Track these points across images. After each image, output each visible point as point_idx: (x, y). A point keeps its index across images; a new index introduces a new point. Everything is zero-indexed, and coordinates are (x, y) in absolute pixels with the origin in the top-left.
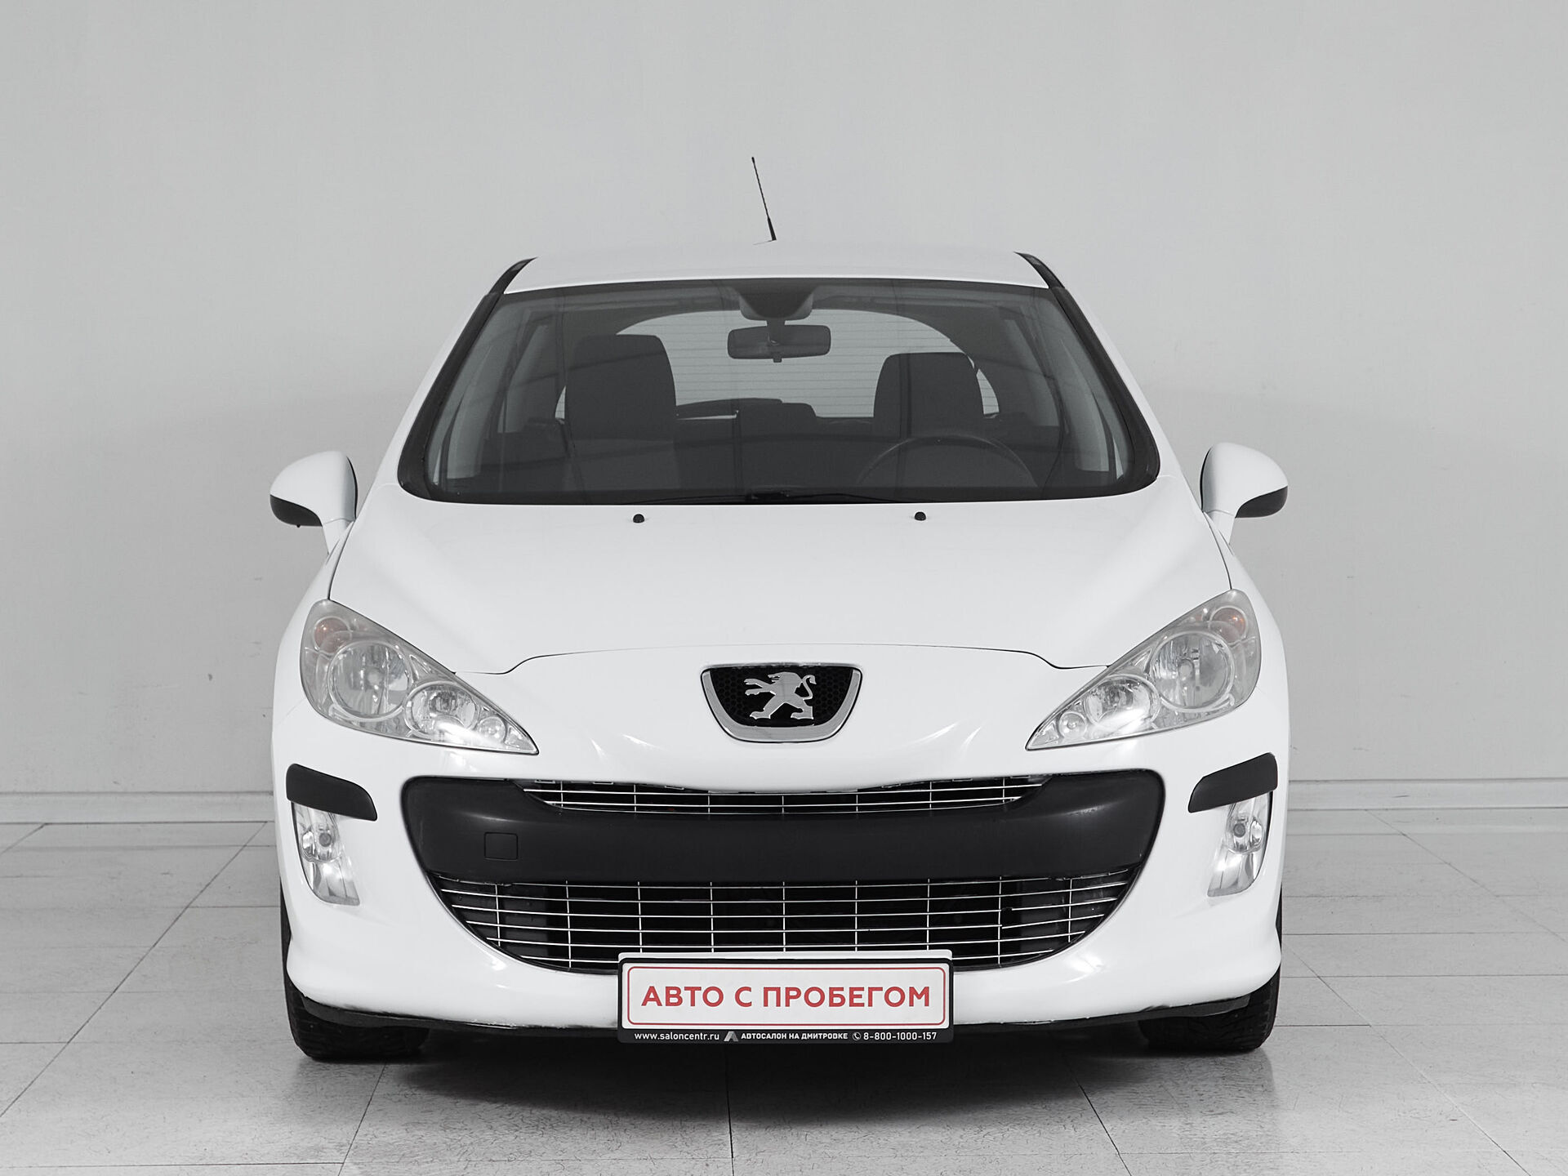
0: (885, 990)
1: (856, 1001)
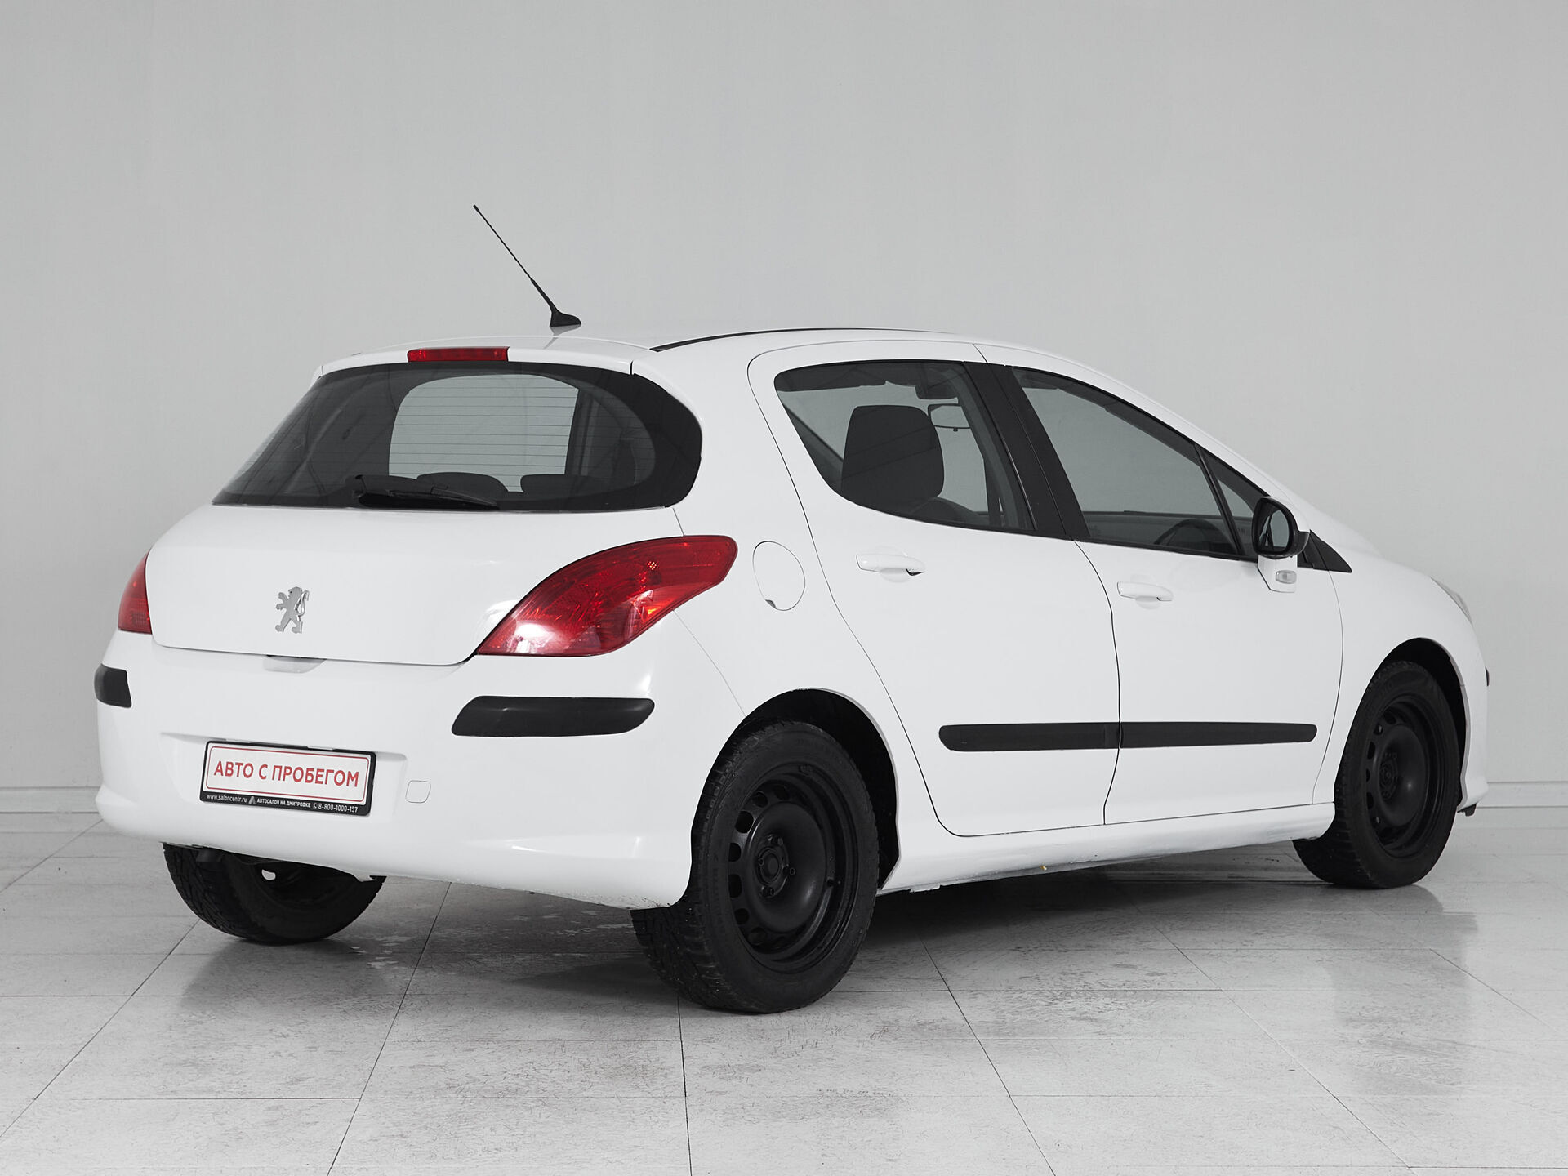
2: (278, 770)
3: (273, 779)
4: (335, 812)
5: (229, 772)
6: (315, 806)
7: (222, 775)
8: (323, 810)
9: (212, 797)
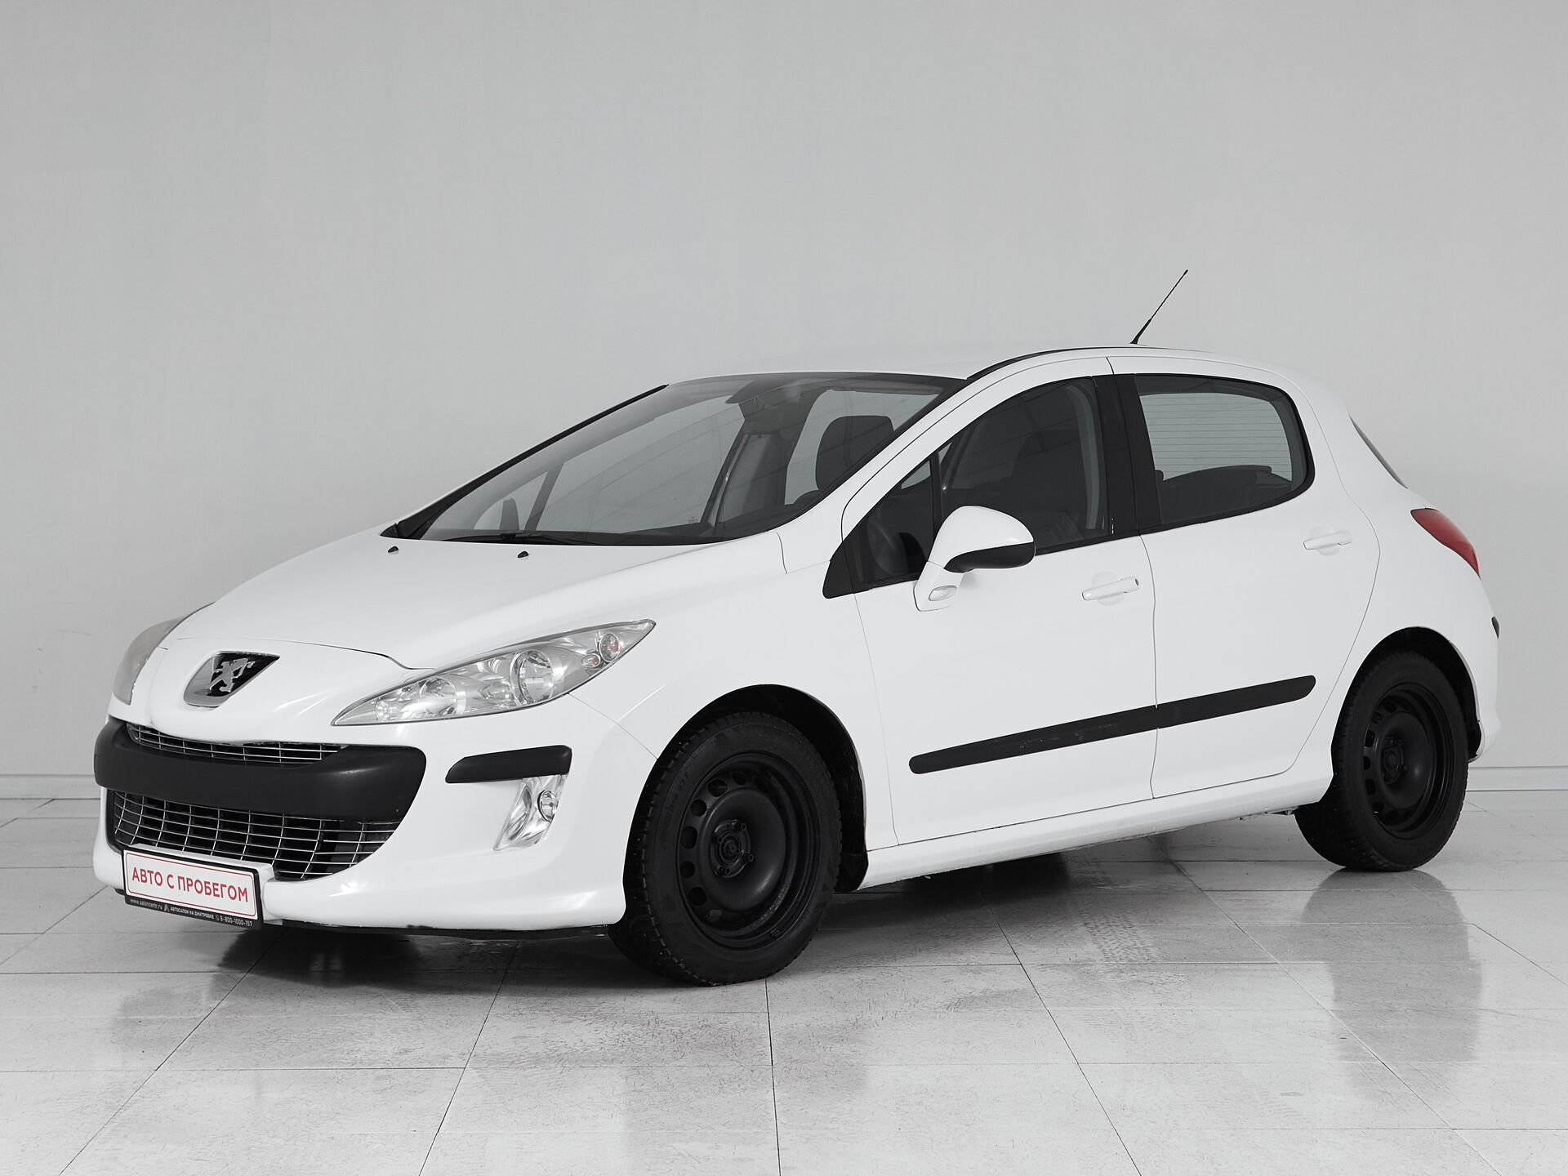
0: (228, 886)
1: (216, 892)
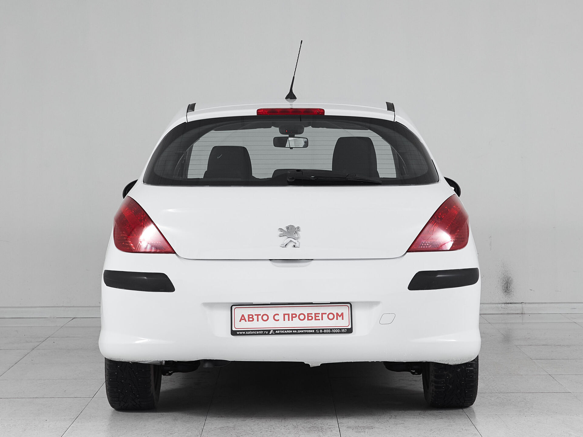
2: (286, 317)
3: (284, 320)
4: (331, 333)
5: (251, 319)
6: (316, 331)
7: (246, 321)
8: (323, 333)
9: (241, 333)
